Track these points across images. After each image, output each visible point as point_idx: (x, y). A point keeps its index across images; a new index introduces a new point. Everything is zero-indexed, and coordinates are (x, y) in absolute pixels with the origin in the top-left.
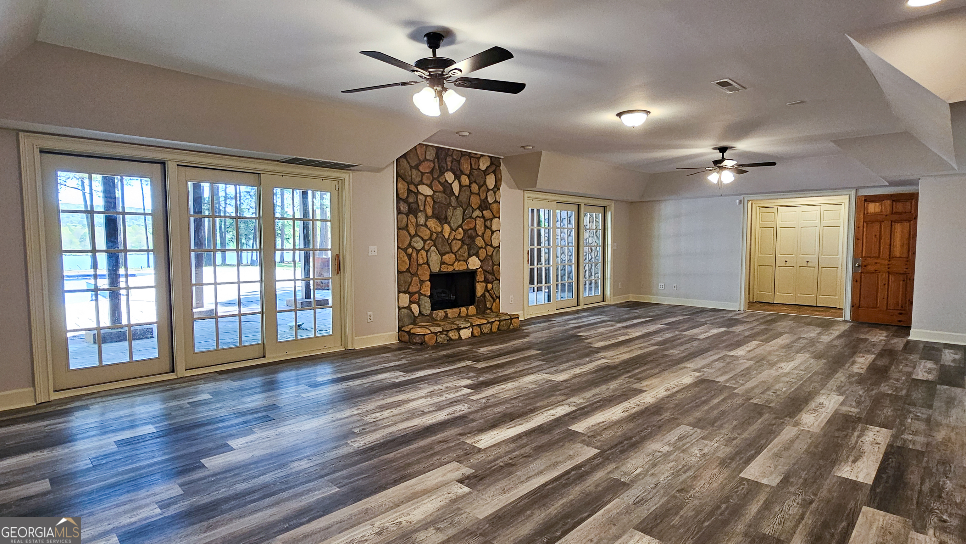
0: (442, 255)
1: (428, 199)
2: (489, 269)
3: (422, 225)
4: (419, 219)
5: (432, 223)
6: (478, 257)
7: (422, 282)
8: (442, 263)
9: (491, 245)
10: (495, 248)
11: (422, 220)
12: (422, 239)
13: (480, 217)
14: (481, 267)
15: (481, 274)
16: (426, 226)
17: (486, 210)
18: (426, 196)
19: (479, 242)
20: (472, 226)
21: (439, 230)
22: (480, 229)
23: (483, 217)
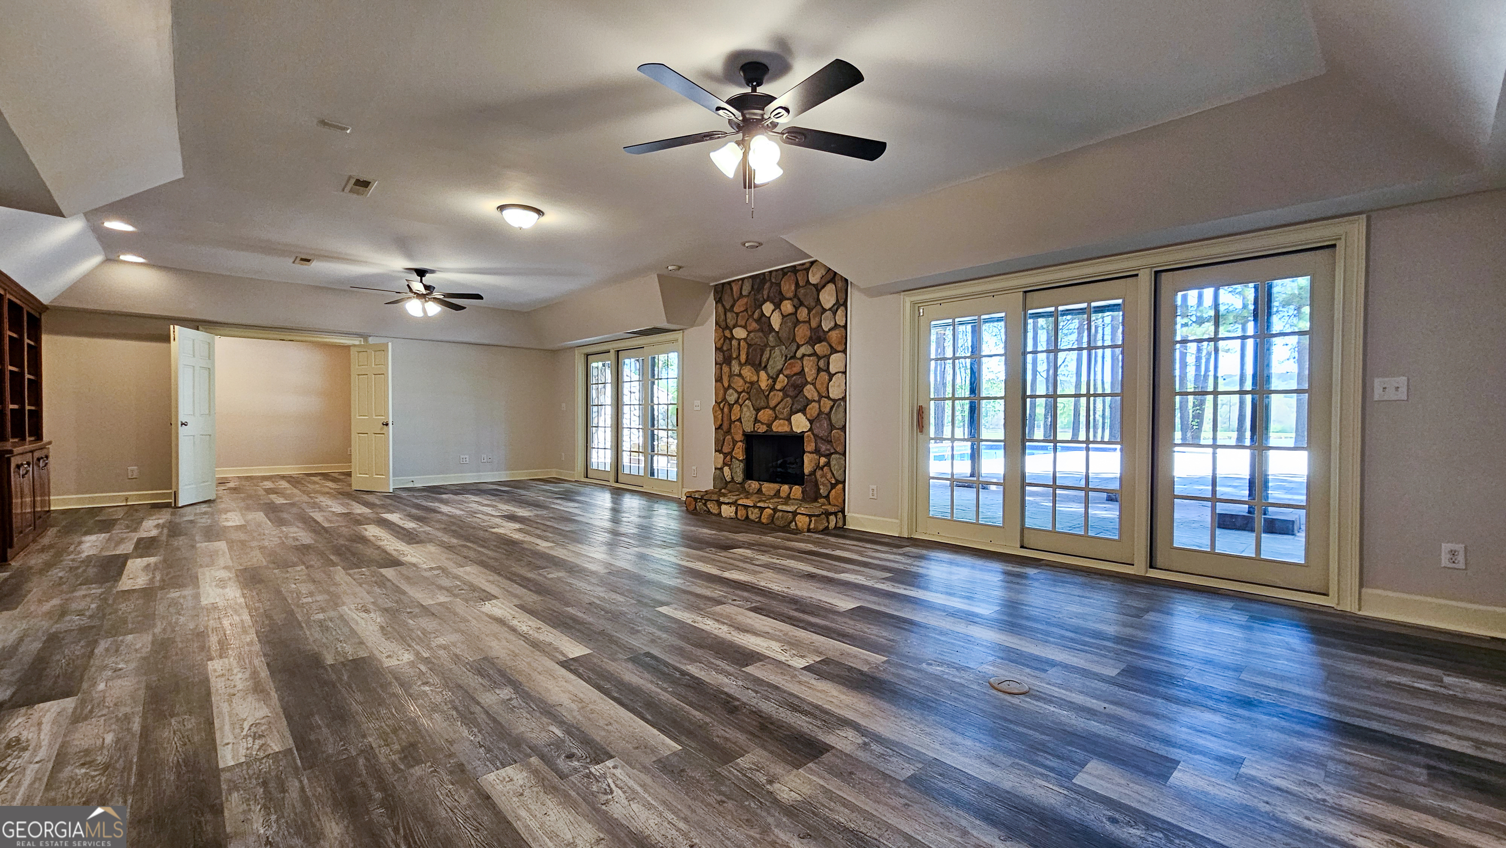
0: (758, 410)
1: (742, 343)
2: (822, 433)
3: (736, 375)
4: (733, 369)
5: (748, 372)
6: (805, 414)
7: (735, 442)
8: (756, 421)
9: (828, 397)
10: (835, 401)
11: (736, 368)
12: (736, 391)
13: (809, 356)
14: (810, 430)
15: (809, 441)
16: (740, 375)
17: (820, 342)
18: (739, 340)
19: (809, 392)
20: (797, 369)
21: (755, 378)
22: (810, 372)
23: (815, 354)
